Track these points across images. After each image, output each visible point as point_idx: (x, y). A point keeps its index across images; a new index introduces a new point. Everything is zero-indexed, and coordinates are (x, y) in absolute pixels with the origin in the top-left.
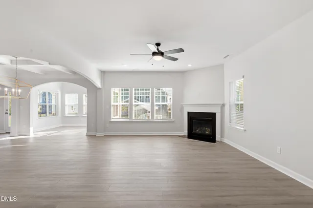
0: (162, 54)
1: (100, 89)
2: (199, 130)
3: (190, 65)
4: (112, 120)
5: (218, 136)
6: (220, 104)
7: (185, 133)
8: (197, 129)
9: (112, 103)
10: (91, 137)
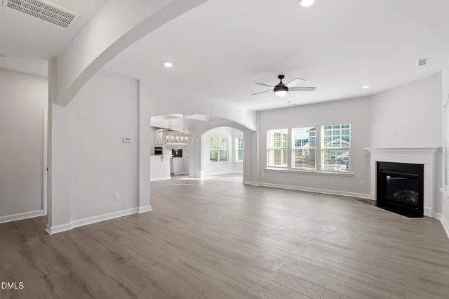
0: (286, 89)
1: (254, 131)
2: (398, 193)
3: (368, 86)
4: (268, 168)
5: (428, 208)
6: (431, 149)
7: (372, 195)
8: (396, 192)
9: (268, 148)
10: (247, 186)
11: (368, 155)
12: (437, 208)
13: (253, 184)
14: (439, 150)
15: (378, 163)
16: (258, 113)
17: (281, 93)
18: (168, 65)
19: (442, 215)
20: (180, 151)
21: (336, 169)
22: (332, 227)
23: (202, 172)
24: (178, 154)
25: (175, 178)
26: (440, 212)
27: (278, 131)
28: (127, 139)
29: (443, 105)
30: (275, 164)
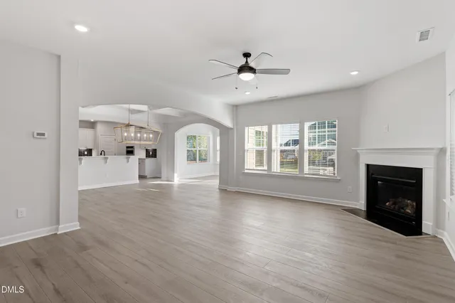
1: (231, 129)
2: (391, 202)
3: (355, 73)
4: (246, 171)
5: (427, 224)
6: (432, 149)
7: (361, 204)
8: (388, 201)
9: (246, 148)
10: (222, 191)
11: (357, 156)
12: (439, 223)
13: (230, 188)
14: (442, 151)
15: (368, 166)
16: (235, 108)
17: (246, 76)
18: (81, 29)
19: (445, 233)
20: (155, 151)
21: (321, 172)
22: (307, 254)
23: (176, 175)
24: (152, 154)
25: (144, 181)
26: (443, 229)
27: (258, 128)
28: (38, 134)
29: (448, 93)
30: (256, 166)
